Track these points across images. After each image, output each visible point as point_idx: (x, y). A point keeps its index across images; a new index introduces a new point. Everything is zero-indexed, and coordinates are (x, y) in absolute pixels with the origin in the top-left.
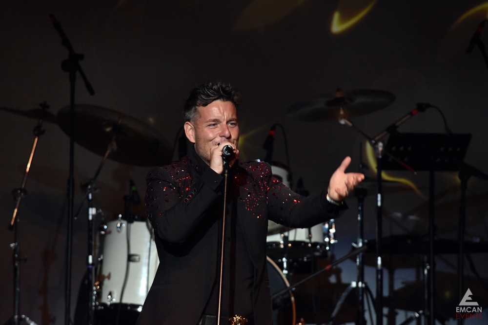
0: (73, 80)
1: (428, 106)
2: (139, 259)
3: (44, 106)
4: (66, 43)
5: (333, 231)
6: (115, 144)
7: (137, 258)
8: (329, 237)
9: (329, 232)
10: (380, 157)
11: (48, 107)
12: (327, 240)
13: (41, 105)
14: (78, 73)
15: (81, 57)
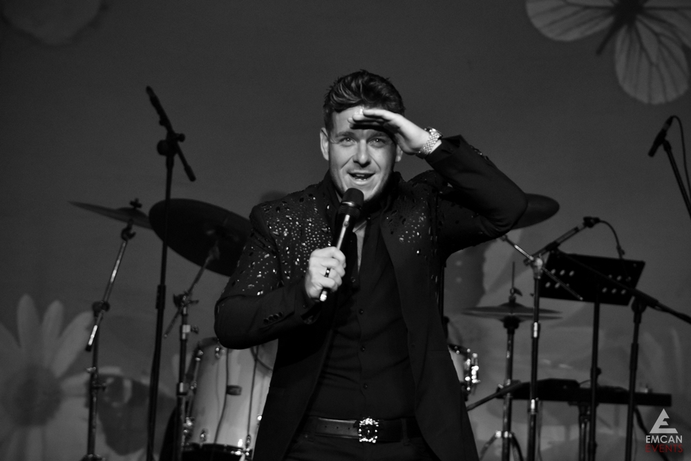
0: (170, 165)
1: (597, 221)
2: (240, 391)
3: (136, 204)
4: (164, 121)
5: (475, 369)
6: (217, 249)
7: (238, 390)
8: (470, 375)
9: (471, 370)
10: (539, 277)
11: (140, 206)
12: (468, 379)
13: (132, 203)
14: (177, 158)
15: (182, 138)
